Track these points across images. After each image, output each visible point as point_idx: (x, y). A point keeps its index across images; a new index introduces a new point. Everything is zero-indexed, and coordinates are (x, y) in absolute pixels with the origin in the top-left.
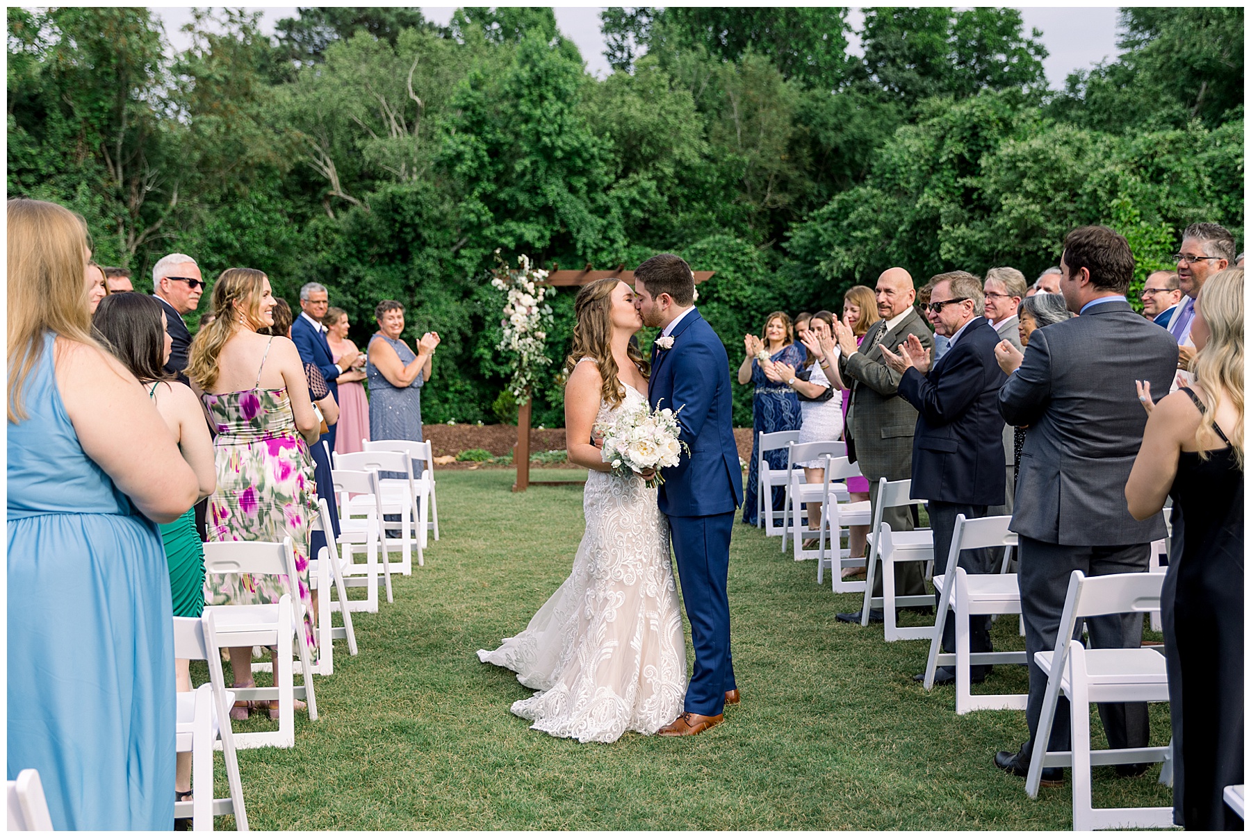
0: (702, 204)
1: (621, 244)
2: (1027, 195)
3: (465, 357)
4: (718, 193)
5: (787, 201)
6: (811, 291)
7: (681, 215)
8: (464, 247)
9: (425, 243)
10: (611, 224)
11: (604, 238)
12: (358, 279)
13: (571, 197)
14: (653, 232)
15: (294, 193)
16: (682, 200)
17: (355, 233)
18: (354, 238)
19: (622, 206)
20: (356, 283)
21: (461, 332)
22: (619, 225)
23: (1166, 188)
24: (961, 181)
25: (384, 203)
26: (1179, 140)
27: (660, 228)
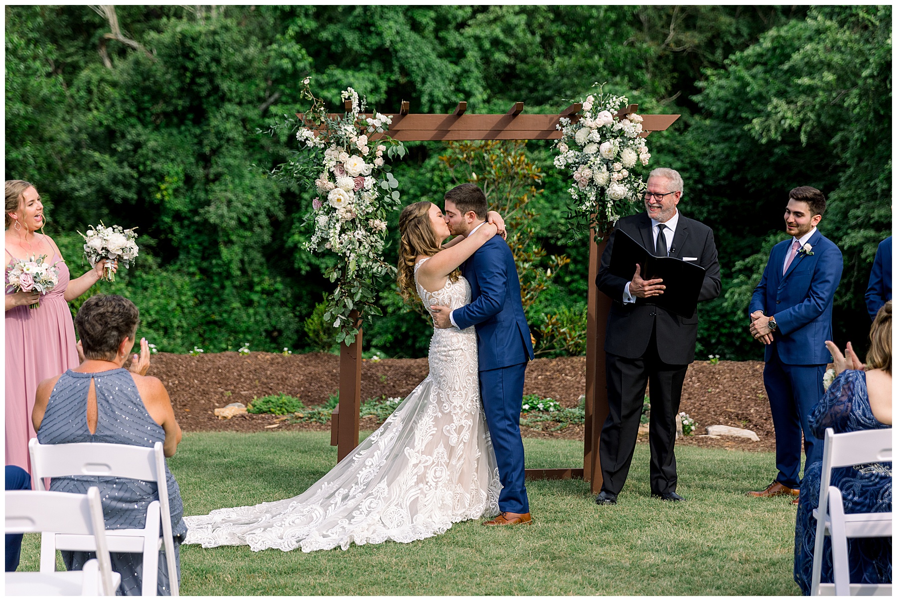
0: (586, 46)
1: (479, 97)
3: (275, 246)
4: (606, 32)
5: (696, 41)
6: (734, 159)
7: (558, 59)
8: (275, 103)
9: (224, 98)
10: (466, 72)
11: (458, 90)
12: (138, 145)
13: (415, 36)
14: (520, 82)
15: (64, 37)
16: (558, 40)
17: (135, 86)
18: (134, 92)
19: (481, 48)
20: (135, 151)
21: (269, 215)
22: (476, 73)
25: (171, 46)
27: (530, 77)
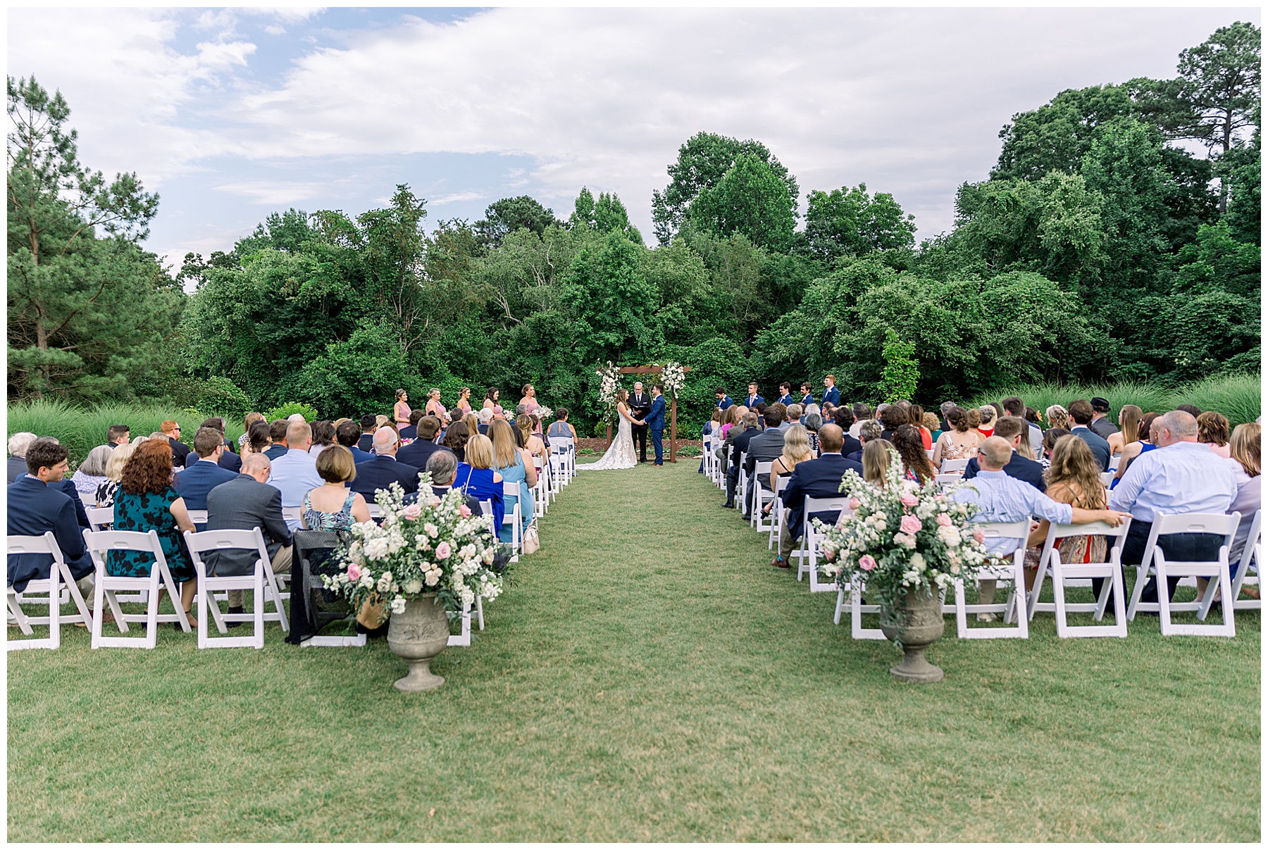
2: (881, 317)
23: (959, 313)
24: (848, 308)
26: (967, 286)
